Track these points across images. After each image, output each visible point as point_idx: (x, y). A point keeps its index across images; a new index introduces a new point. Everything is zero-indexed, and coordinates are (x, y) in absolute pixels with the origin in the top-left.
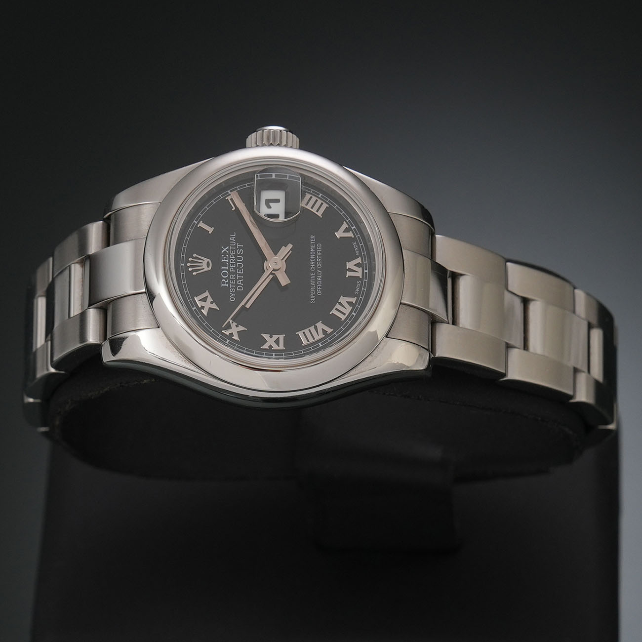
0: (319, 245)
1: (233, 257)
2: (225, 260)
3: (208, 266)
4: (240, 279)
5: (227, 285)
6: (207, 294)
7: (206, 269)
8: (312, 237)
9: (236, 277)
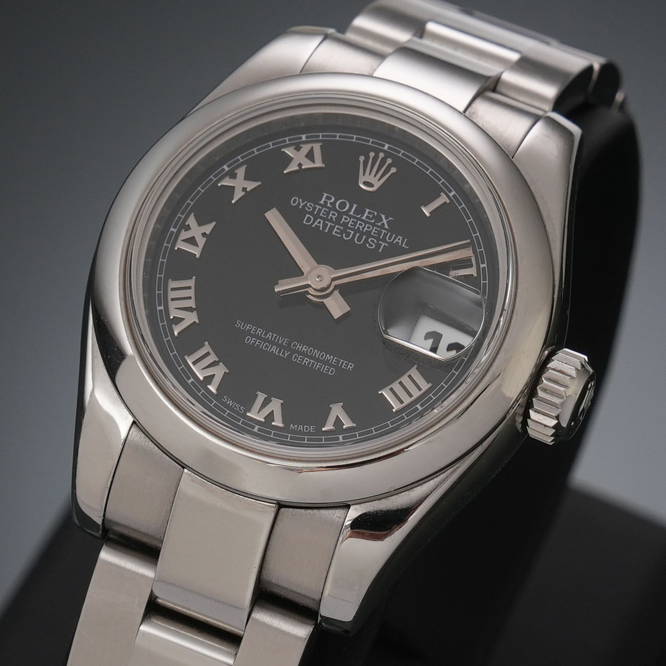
0: (332, 372)
1: (366, 229)
2: (366, 214)
3: (367, 184)
4: (325, 226)
5: (322, 202)
6: (319, 164)
7: (362, 179)
8: (351, 366)
9: (331, 220)
